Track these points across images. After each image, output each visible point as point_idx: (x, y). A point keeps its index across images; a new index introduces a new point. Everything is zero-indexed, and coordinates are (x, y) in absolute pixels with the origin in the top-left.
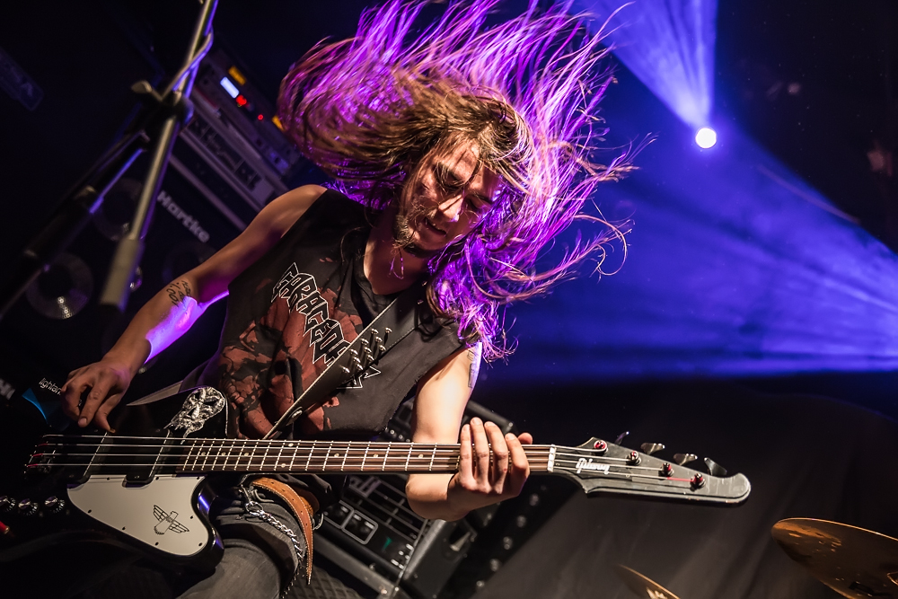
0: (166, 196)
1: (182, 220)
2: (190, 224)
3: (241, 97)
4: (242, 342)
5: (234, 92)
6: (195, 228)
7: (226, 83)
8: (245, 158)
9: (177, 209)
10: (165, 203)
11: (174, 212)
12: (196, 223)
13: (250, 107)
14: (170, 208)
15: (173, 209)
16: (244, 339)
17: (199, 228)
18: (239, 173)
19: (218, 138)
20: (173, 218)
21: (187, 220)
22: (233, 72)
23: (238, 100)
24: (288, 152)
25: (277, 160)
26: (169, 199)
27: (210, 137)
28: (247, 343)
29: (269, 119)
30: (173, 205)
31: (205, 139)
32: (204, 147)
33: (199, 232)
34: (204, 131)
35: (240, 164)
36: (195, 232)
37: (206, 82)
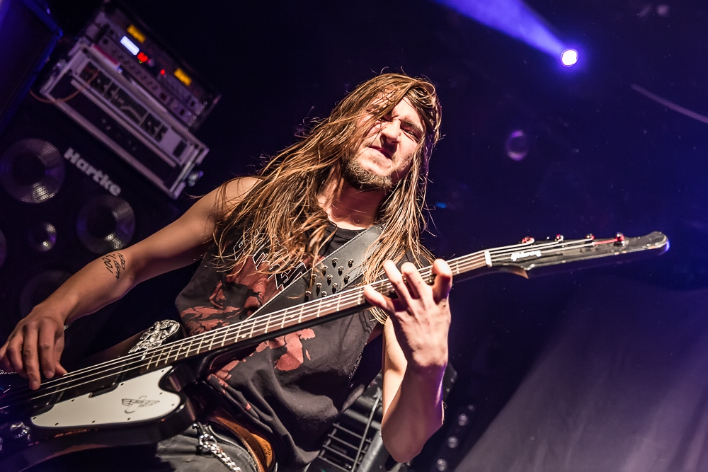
0: (74, 154)
1: (92, 175)
2: (100, 179)
3: (142, 54)
4: (212, 302)
5: (134, 50)
6: (105, 182)
7: (125, 42)
8: (149, 111)
9: (86, 165)
10: (73, 161)
11: (83, 169)
12: (106, 177)
13: (151, 63)
14: (78, 165)
15: (82, 165)
16: (214, 299)
17: (110, 182)
18: (145, 126)
19: (122, 94)
20: (83, 174)
21: (97, 175)
22: (132, 30)
23: (139, 57)
24: (193, 104)
25: (182, 112)
26: (77, 156)
27: (114, 93)
28: (215, 302)
29: (172, 73)
30: (81, 161)
31: (108, 95)
32: (108, 102)
33: (110, 186)
34: (106, 87)
35: (145, 116)
36: (106, 187)
37: (106, 42)
